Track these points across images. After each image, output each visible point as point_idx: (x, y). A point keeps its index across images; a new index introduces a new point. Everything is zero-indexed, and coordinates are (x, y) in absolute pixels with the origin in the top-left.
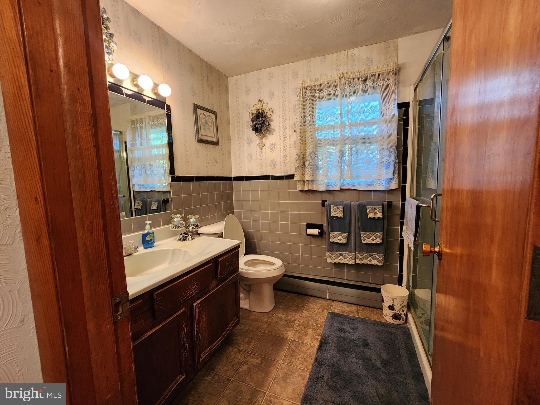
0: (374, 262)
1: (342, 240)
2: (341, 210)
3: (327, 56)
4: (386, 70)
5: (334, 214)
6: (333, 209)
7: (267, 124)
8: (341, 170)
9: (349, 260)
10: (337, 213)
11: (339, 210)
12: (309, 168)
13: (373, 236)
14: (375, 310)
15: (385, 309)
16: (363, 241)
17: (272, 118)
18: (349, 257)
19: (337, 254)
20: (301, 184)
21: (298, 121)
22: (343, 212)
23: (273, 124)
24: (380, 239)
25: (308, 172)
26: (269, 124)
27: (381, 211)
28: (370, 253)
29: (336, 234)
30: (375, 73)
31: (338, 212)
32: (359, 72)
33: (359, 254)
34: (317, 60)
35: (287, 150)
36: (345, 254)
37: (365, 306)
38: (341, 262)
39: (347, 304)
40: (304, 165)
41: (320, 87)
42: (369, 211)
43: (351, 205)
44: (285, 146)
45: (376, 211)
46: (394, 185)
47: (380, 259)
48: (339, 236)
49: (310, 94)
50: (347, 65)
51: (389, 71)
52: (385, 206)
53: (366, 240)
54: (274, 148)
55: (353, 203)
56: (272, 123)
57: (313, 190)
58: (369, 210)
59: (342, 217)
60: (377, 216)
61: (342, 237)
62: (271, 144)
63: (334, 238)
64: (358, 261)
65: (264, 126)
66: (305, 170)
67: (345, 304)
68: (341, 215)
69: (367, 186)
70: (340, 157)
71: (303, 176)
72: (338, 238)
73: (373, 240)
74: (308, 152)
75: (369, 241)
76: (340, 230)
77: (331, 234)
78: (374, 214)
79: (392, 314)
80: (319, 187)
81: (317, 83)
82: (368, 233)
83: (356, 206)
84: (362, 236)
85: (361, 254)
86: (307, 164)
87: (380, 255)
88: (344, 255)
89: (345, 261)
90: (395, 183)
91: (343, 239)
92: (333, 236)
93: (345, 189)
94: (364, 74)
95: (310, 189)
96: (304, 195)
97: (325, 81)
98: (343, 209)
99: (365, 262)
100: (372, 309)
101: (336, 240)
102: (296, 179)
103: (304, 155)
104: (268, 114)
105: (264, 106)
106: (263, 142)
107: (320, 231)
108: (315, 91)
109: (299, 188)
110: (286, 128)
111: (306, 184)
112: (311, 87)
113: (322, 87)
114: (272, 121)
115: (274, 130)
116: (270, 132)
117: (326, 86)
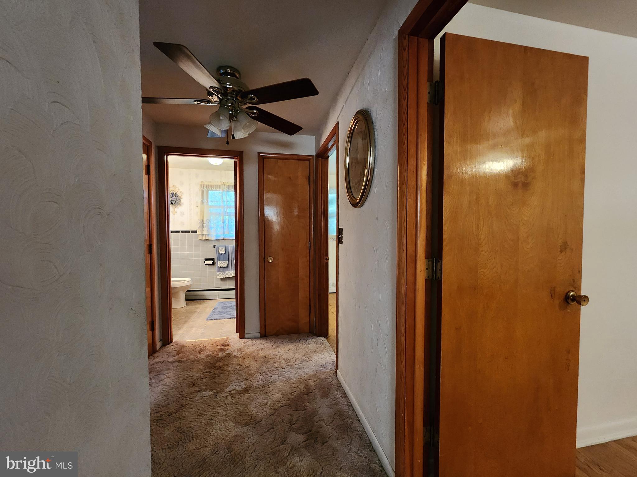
1: (225, 265)
2: (224, 249)
3: (215, 171)
5: (220, 252)
6: (220, 249)
7: (179, 200)
8: (223, 230)
10: (222, 251)
18: (229, 274)
19: (222, 273)
20: (201, 236)
21: (199, 201)
23: (182, 201)
26: (180, 200)
29: (222, 262)
33: (234, 271)
34: (210, 172)
35: (192, 216)
38: (225, 277)
40: (203, 225)
43: (229, 247)
44: (191, 214)
49: (206, 189)
50: (226, 178)
54: (184, 214)
56: (181, 200)
57: (208, 239)
64: (233, 275)
65: (177, 201)
66: (204, 229)
68: (224, 252)
70: (223, 223)
71: (202, 232)
74: (205, 219)
76: (224, 260)
77: (219, 262)
80: (212, 238)
81: (210, 184)
83: (232, 247)
86: (205, 225)
88: (226, 273)
89: (227, 276)
93: (226, 239)
95: (206, 239)
96: (203, 242)
97: (215, 184)
101: (222, 265)
102: (198, 233)
103: (203, 220)
104: (179, 194)
105: (177, 189)
106: (175, 210)
107: (212, 262)
108: (209, 187)
109: (200, 238)
110: (191, 204)
111: (204, 236)
112: (207, 185)
113: (213, 186)
114: (182, 198)
115: (183, 204)
116: (180, 205)
117: (215, 186)
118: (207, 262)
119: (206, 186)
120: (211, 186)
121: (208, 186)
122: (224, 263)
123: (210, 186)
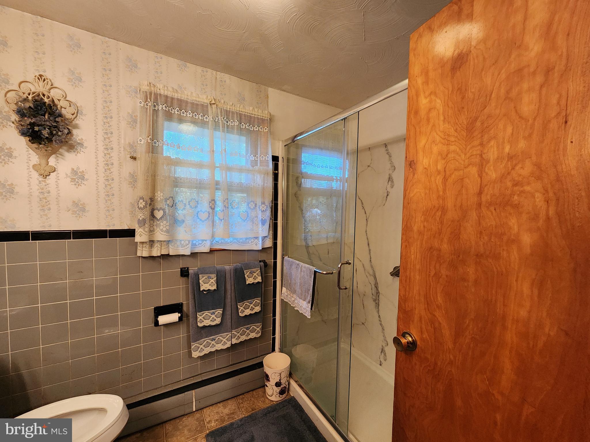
0: (253, 335)
1: (215, 320)
2: (214, 279)
3: (188, 64)
4: (261, 116)
5: (204, 287)
6: (203, 279)
7: (66, 131)
8: (213, 226)
9: (225, 343)
10: (208, 285)
11: (212, 281)
12: (165, 222)
13: (251, 305)
14: (254, 392)
15: (271, 388)
16: (241, 314)
17: (76, 122)
18: (224, 340)
19: (207, 341)
20: (147, 246)
21: (142, 143)
22: (216, 282)
23: (78, 134)
24: (259, 306)
25: (161, 227)
26: (70, 132)
27: (260, 274)
28: (247, 326)
29: (207, 313)
30: (250, 115)
31: (210, 283)
32: (233, 105)
33: (235, 331)
34: (173, 62)
35: (112, 186)
36: (219, 337)
37: (243, 394)
38: (213, 350)
39: (221, 404)
40: (152, 216)
41: (182, 104)
42: (247, 276)
43: (225, 270)
44: (109, 180)
45: (255, 274)
46: (269, 243)
47: (258, 329)
48: (211, 315)
49: (164, 108)
50: (215, 90)
51: (264, 118)
52: (262, 267)
53: (244, 312)
54: (83, 178)
55: (227, 267)
56: (75, 132)
57: (168, 255)
58: (247, 274)
59: (216, 289)
60: (256, 281)
61: (216, 316)
62: (74, 172)
63: (205, 321)
64: (234, 341)
65: (57, 133)
66: (155, 223)
67: (219, 404)
68: (214, 287)
69: (242, 244)
70: (212, 209)
71: (151, 233)
72: (211, 319)
73: (252, 309)
74: (160, 196)
75: (248, 312)
76: (214, 307)
77: (200, 316)
78: (253, 279)
79: (278, 391)
80: (178, 248)
81: (176, 96)
82: (246, 303)
83: (232, 271)
84: (240, 307)
85: (238, 330)
86: (159, 214)
87: (258, 325)
88: (217, 339)
89: (219, 347)
90: (270, 240)
91: (217, 319)
92: (204, 318)
93: (215, 249)
94: (239, 111)
95: (163, 253)
96: (151, 262)
97: (189, 97)
98: (216, 278)
99: (243, 338)
100: (251, 393)
101: (207, 323)
102: (138, 238)
103: (152, 200)
104: (67, 113)
105: (55, 94)
106: (50, 164)
107: (180, 315)
108: (172, 105)
109: (143, 252)
110: (112, 149)
111: (157, 245)
112: (167, 97)
113: (184, 104)
114: (76, 127)
115: (81, 144)
116: (71, 148)
117: (189, 105)
118: (163, 319)
119: (163, 99)
120: (180, 101)
121: (169, 101)
122: (213, 316)
123: (175, 102)
